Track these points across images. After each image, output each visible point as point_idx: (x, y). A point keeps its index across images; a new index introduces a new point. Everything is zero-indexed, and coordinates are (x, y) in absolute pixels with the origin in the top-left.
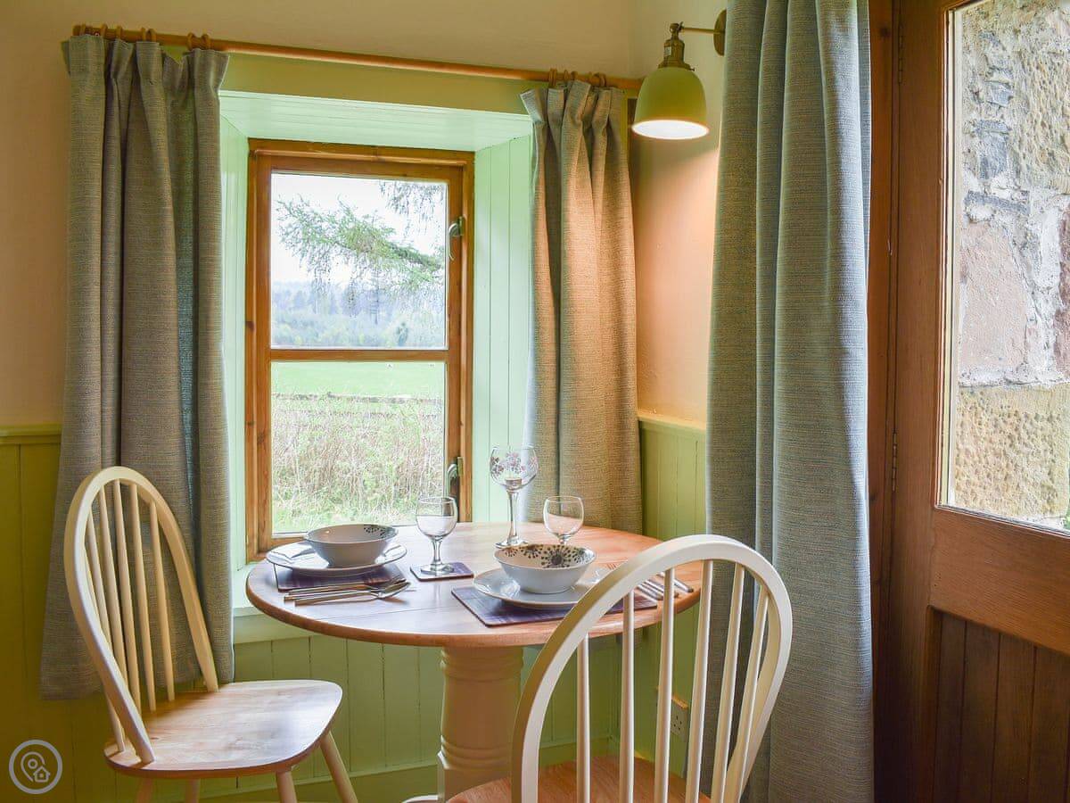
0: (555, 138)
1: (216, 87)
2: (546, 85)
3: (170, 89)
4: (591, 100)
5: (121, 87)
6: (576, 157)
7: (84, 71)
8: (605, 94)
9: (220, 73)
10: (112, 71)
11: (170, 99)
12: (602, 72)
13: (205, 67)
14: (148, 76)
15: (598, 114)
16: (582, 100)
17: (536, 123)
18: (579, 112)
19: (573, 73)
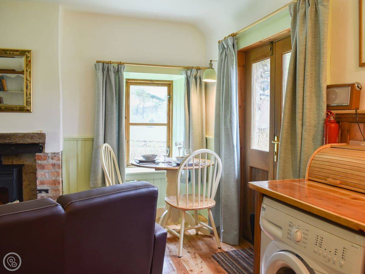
0: (189, 80)
1: (123, 72)
2: (187, 69)
3: (114, 73)
4: (196, 73)
5: (105, 72)
6: (193, 84)
7: (99, 70)
8: (199, 71)
9: (124, 69)
10: (104, 69)
11: (114, 74)
12: (199, 66)
13: (121, 68)
14: (111, 70)
15: (197, 75)
16: (194, 72)
17: (185, 77)
18: (194, 75)
19: (193, 67)
